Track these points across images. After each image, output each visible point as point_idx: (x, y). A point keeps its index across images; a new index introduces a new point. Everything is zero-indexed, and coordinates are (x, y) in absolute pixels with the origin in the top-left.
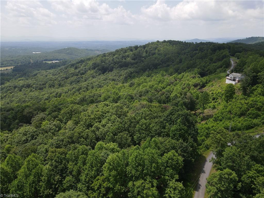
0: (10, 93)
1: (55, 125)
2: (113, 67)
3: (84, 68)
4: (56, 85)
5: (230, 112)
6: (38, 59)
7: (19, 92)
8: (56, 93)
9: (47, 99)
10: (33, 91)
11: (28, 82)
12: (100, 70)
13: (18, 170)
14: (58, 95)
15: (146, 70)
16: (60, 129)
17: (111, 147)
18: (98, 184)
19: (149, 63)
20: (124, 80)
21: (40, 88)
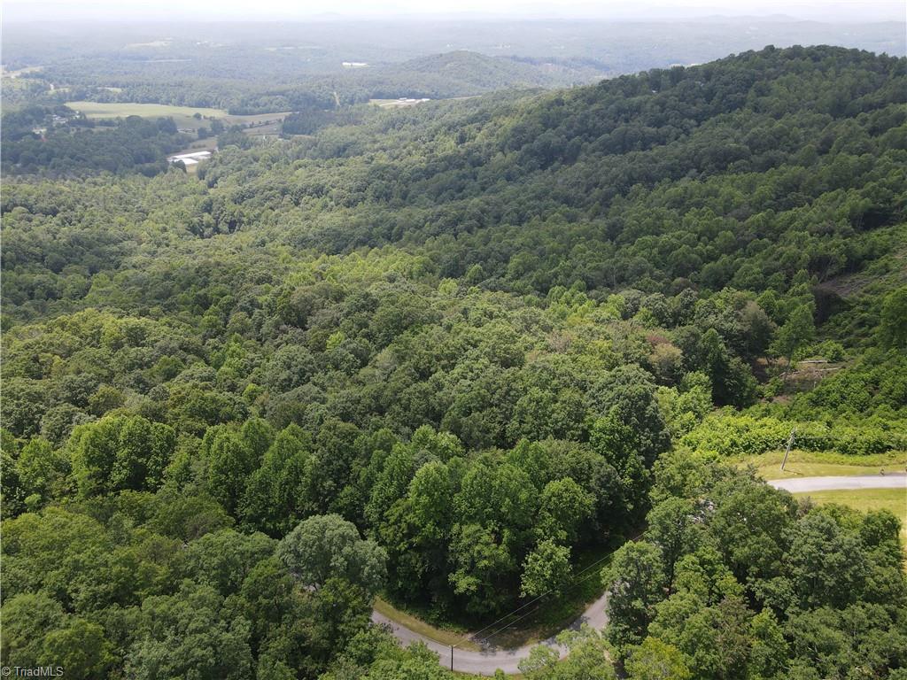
0: (271, 208)
1: (354, 351)
2: (579, 149)
3: (486, 141)
5: (876, 383)
6: (354, 90)
7: (293, 208)
8: (388, 225)
10: (329, 206)
11: (320, 179)
12: (536, 154)
13: (263, 452)
14: (393, 231)
15: (686, 170)
16: (364, 364)
17: (443, 442)
18: (398, 514)
19: (701, 147)
20: (601, 205)
21: (349, 202)
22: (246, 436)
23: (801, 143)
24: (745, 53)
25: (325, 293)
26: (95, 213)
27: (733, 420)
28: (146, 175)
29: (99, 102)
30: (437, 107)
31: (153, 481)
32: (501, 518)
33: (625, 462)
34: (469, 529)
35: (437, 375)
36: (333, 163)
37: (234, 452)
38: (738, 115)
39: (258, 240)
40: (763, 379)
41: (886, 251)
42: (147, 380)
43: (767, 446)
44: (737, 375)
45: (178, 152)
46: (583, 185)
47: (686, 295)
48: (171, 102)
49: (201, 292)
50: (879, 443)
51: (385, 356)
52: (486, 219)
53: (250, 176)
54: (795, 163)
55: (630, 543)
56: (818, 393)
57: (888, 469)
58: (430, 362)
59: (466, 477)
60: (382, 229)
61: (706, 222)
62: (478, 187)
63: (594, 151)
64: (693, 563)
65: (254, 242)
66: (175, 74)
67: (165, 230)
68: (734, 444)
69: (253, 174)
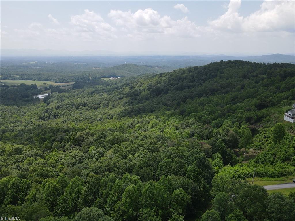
1: (99, 152)
3: (139, 88)
4: (110, 105)
5: (275, 155)
6: (96, 75)
7: (76, 110)
9: (100, 120)
10: (88, 110)
11: (85, 101)
12: (155, 92)
13: (65, 187)
14: (110, 116)
15: (202, 95)
16: (102, 156)
17: (134, 179)
18: (118, 207)
19: (206, 88)
20: (177, 106)
21: (95, 108)
22: (59, 182)
23: (236, 86)
24: (215, 62)
25: (88, 134)
26: (7, 114)
27: (232, 168)
28: (26, 102)
29: (11, 80)
30: (123, 79)
31: (21, 203)
32: (157, 206)
33: (200, 183)
34: (146, 210)
35: (129, 157)
36: (89, 96)
37: (54, 188)
38: (215, 79)
39: (64, 121)
40: (238, 156)
41: (268, 115)
42: (21, 166)
43: (245, 176)
44: (229, 155)
45: (37, 94)
46: (171, 100)
47: (209, 129)
48: (36, 80)
49: (43, 137)
50: (282, 173)
51: (110, 152)
52: (140, 111)
53: (61, 101)
54: (235, 92)
55: (208, 211)
56: (257, 159)
57: (287, 182)
58: (126, 153)
59: (144, 190)
60: (107, 115)
61: (211, 108)
62: (137, 102)
63: (173, 90)
64: (233, 216)
65: (62, 121)
66: (38, 71)
67: (31, 119)
68: (234, 176)
69: (63, 100)
